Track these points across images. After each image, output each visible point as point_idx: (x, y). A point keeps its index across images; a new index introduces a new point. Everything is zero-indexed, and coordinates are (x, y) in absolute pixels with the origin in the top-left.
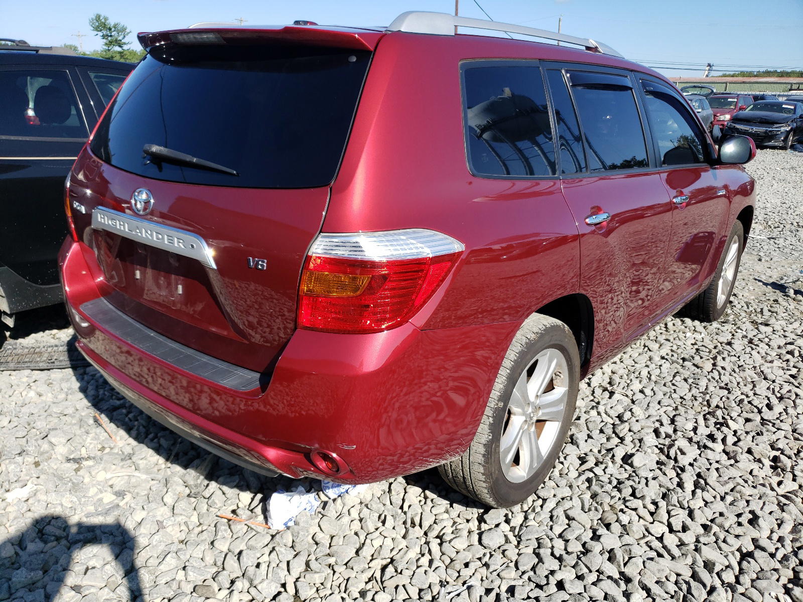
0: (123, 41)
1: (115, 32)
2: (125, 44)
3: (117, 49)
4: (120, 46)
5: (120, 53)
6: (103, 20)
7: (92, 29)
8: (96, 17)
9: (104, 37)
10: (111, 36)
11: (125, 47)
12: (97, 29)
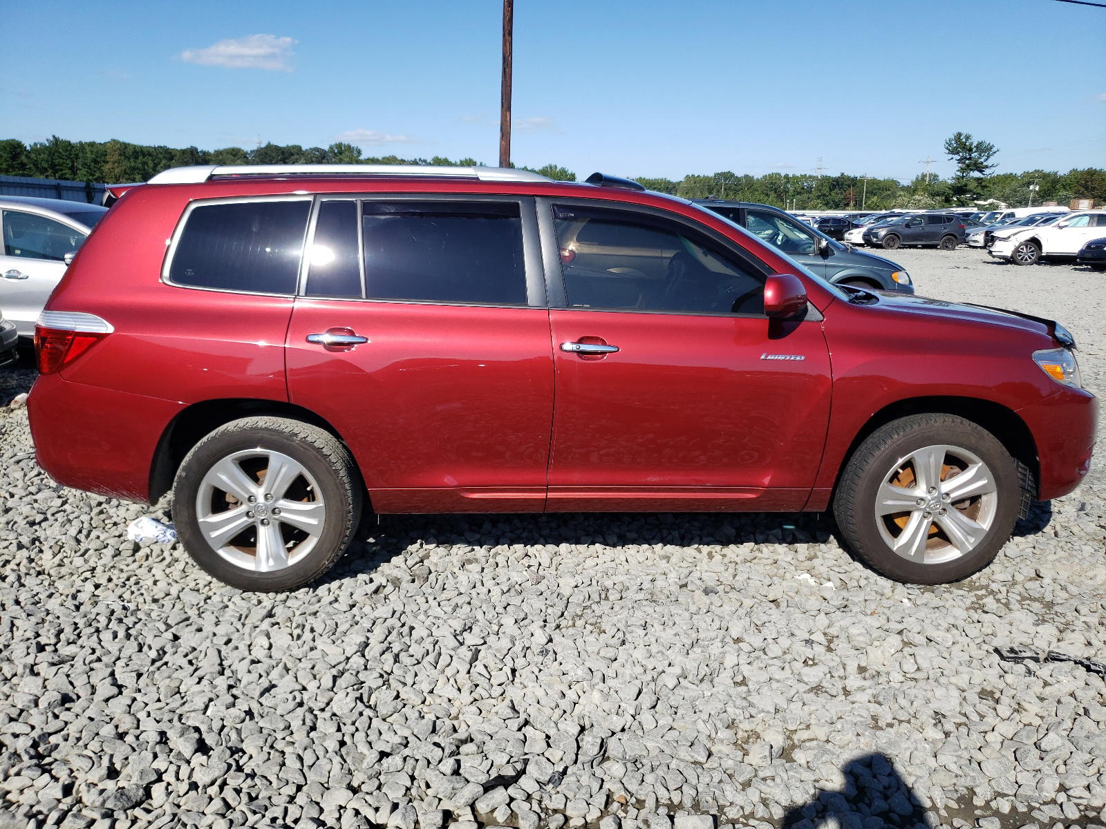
0: (985, 164)
1: (976, 154)
2: (987, 167)
3: (976, 174)
4: (981, 171)
5: (978, 179)
6: (964, 140)
7: (947, 151)
8: (955, 137)
9: (960, 161)
10: (970, 159)
11: (987, 171)
12: (954, 152)
